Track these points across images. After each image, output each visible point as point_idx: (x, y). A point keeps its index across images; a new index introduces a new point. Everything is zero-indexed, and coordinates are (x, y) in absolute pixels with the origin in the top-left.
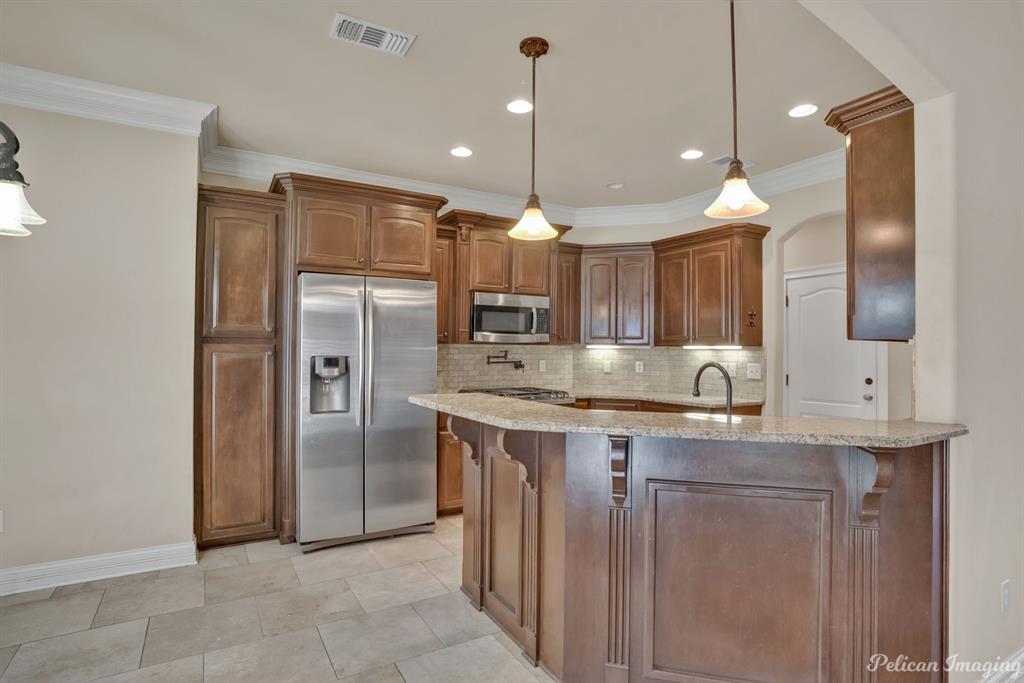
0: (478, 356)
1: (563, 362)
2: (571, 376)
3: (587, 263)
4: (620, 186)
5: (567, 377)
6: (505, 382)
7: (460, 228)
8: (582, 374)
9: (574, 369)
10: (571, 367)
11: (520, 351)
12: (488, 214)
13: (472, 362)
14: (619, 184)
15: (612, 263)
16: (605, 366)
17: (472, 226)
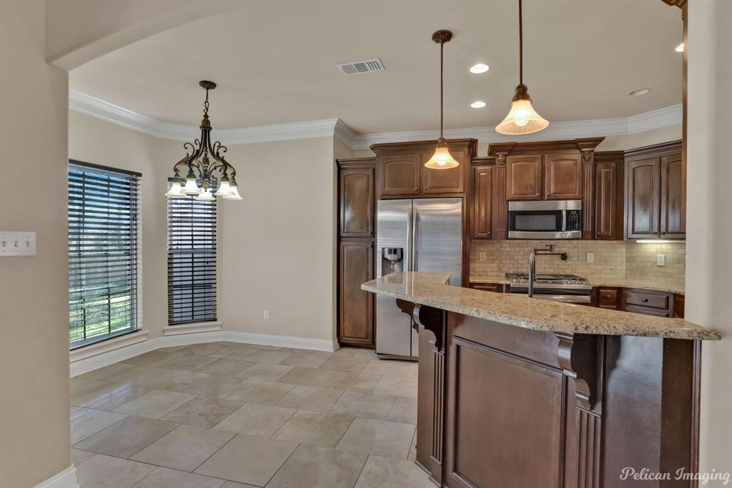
0: (526, 249)
1: (614, 255)
2: (624, 268)
3: (629, 165)
4: (646, 91)
5: (619, 268)
6: (552, 270)
7: (498, 156)
8: (636, 266)
9: (627, 261)
10: (625, 260)
11: (569, 245)
12: (518, 142)
13: (522, 253)
14: (644, 89)
15: (654, 163)
16: (658, 260)
17: (507, 153)
